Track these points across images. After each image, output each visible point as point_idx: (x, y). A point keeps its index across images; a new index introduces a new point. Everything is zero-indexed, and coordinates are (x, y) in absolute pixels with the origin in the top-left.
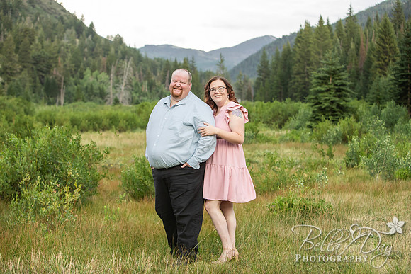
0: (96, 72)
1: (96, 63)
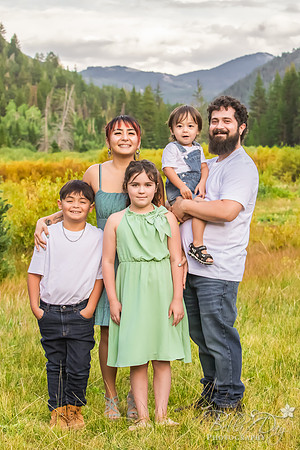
0: (24, 106)
1: (24, 94)
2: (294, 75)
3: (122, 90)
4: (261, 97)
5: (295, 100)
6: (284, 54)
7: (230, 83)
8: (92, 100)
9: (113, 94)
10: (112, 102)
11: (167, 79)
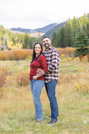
2: (63, 28)
4: (55, 34)
5: (64, 35)
6: (61, 23)
7: (47, 31)
8: (12, 36)
9: (18, 35)
10: (17, 37)
11: (31, 30)
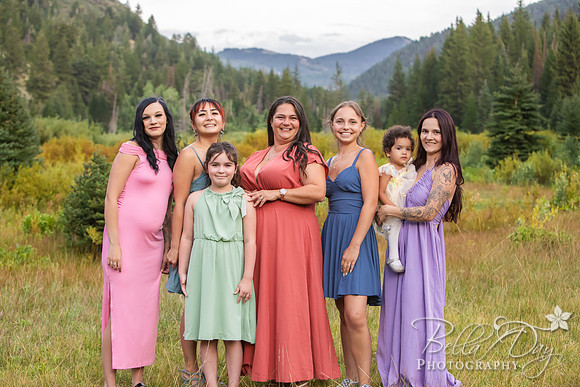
0: (161, 86)
1: (161, 74)
3: (260, 72)
4: (401, 82)
8: (229, 81)
9: (251, 76)
10: (250, 84)
11: (304, 61)
